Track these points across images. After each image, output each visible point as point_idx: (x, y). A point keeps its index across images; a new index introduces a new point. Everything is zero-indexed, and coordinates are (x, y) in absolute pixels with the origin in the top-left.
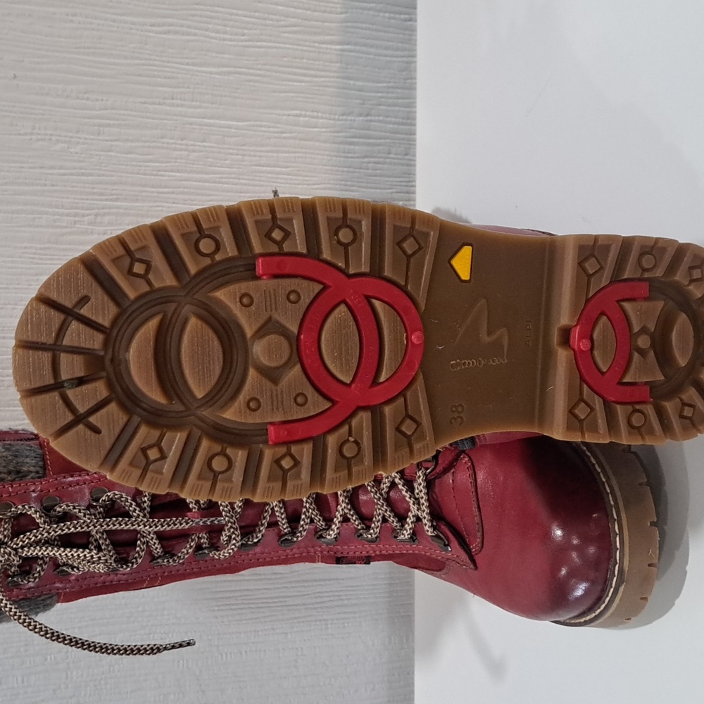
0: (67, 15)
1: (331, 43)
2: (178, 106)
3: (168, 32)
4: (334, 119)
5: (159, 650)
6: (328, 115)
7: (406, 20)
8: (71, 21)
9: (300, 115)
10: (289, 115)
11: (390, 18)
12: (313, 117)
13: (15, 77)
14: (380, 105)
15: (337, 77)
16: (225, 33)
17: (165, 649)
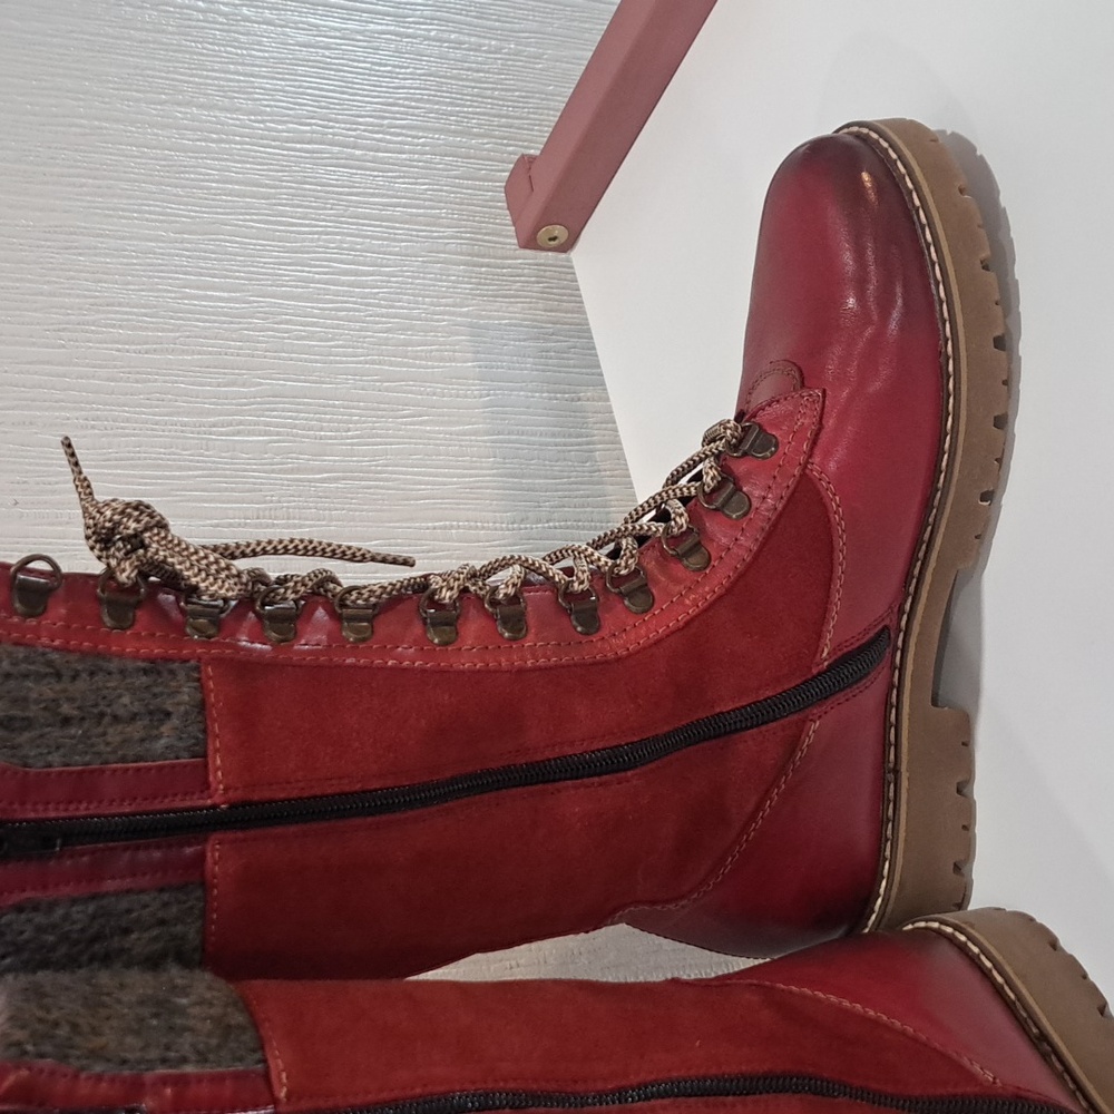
0: (87, 419)
1: (475, 433)
2: (267, 526)
3: (238, 433)
4: (502, 529)
5: (363, 559)
6: (491, 524)
7: (572, 400)
8: (93, 427)
9: (452, 527)
10: (435, 528)
11: (550, 399)
12: (470, 528)
13: (17, 503)
14: (564, 506)
15: (494, 475)
16: (321, 429)
17: (373, 559)
